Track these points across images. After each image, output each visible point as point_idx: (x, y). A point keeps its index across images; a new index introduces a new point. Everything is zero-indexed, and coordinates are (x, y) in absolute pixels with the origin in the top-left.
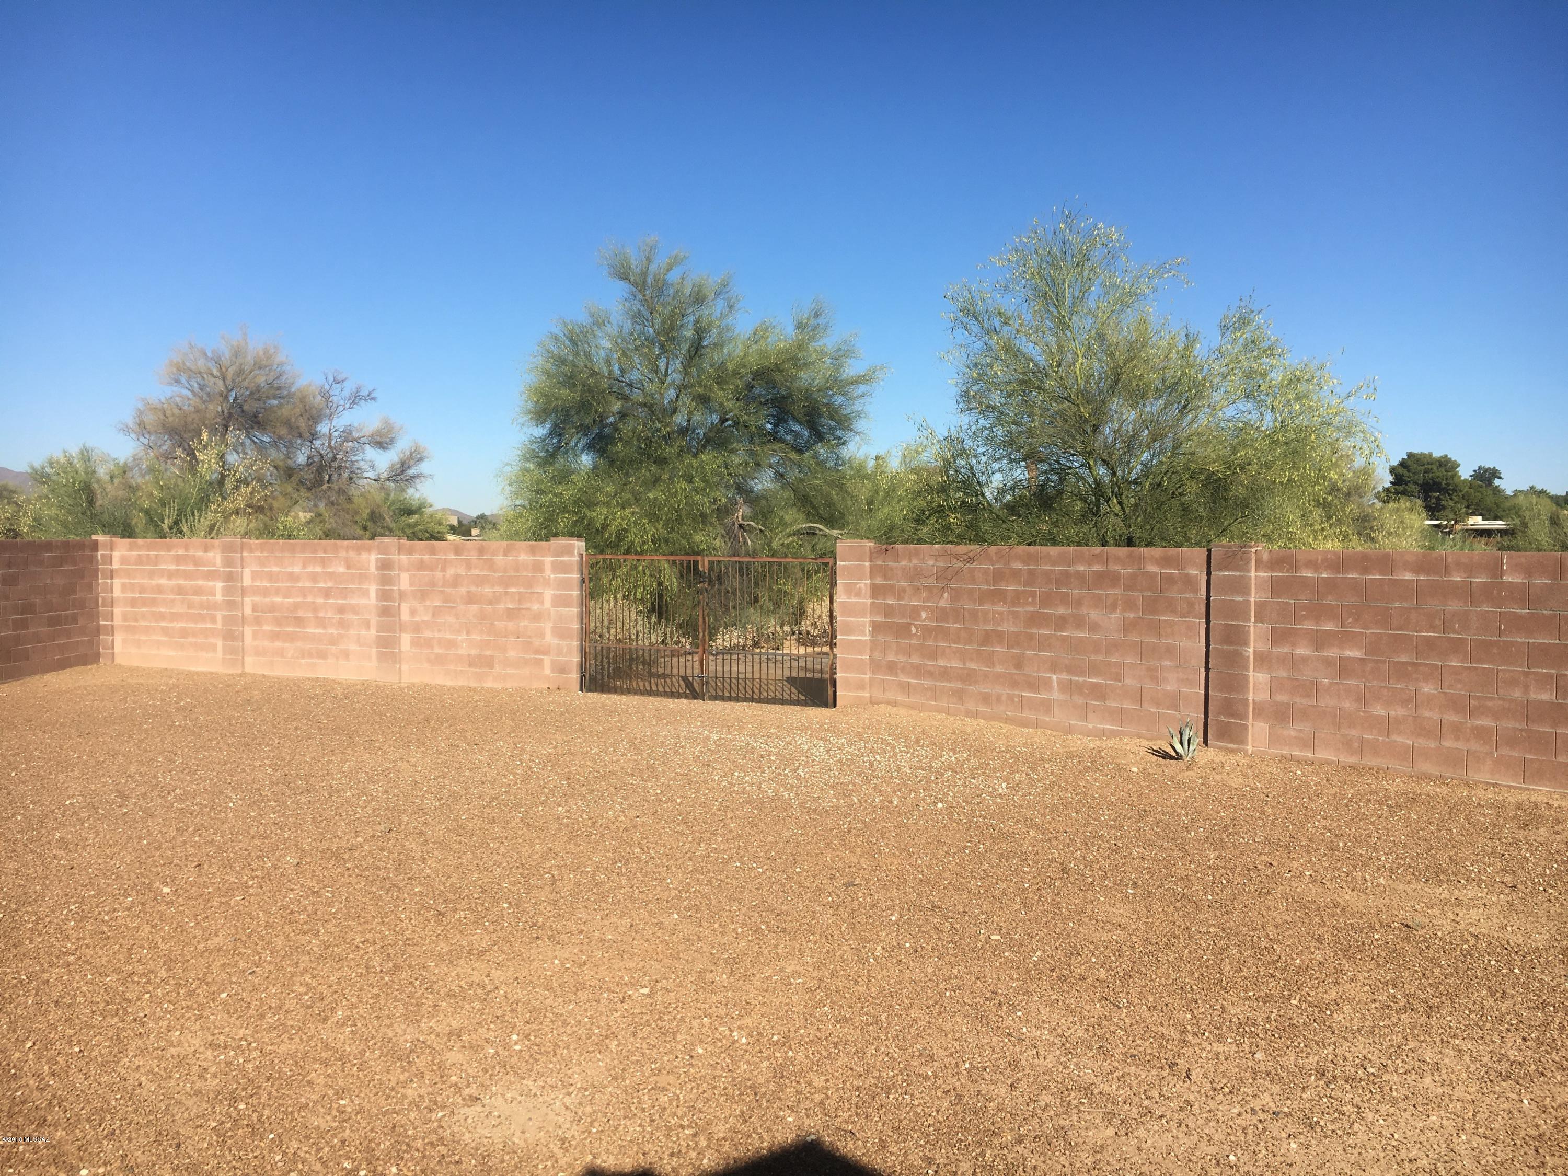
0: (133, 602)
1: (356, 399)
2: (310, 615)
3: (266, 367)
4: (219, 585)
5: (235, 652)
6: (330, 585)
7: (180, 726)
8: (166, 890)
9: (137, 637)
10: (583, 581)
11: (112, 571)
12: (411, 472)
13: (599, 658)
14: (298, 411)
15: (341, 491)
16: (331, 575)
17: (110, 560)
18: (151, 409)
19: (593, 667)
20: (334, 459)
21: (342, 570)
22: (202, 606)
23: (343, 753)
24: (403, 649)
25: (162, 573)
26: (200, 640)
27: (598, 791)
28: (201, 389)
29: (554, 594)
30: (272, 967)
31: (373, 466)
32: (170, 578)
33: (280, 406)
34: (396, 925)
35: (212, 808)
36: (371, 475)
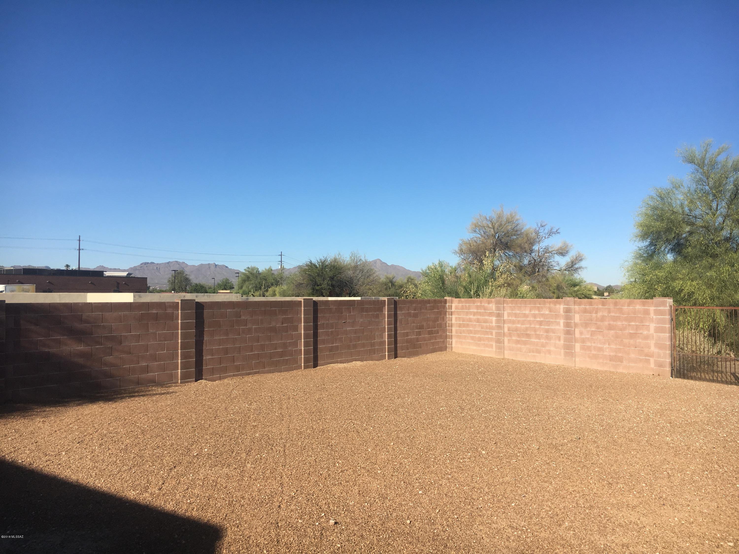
0: (460, 326)
1: (550, 233)
2: (533, 333)
3: (511, 222)
4: (494, 319)
5: (501, 348)
6: (542, 319)
7: (480, 380)
8: (484, 452)
9: (461, 340)
10: (672, 320)
11: (452, 312)
12: (577, 266)
13: (682, 360)
14: (525, 240)
15: (543, 276)
16: (543, 315)
17: (451, 307)
18: (464, 244)
19: (678, 365)
20: (541, 261)
21: (547, 312)
22: (487, 328)
23: (552, 399)
24: (576, 351)
25: (471, 313)
26: (486, 342)
27: (688, 431)
28: (484, 234)
29: (655, 326)
30: (533, 495)
31: (558, 264)
32: (474, 315)
33: (517, 238)
34: (588, 486)
35: (498, 418)
36: (557, 268)
